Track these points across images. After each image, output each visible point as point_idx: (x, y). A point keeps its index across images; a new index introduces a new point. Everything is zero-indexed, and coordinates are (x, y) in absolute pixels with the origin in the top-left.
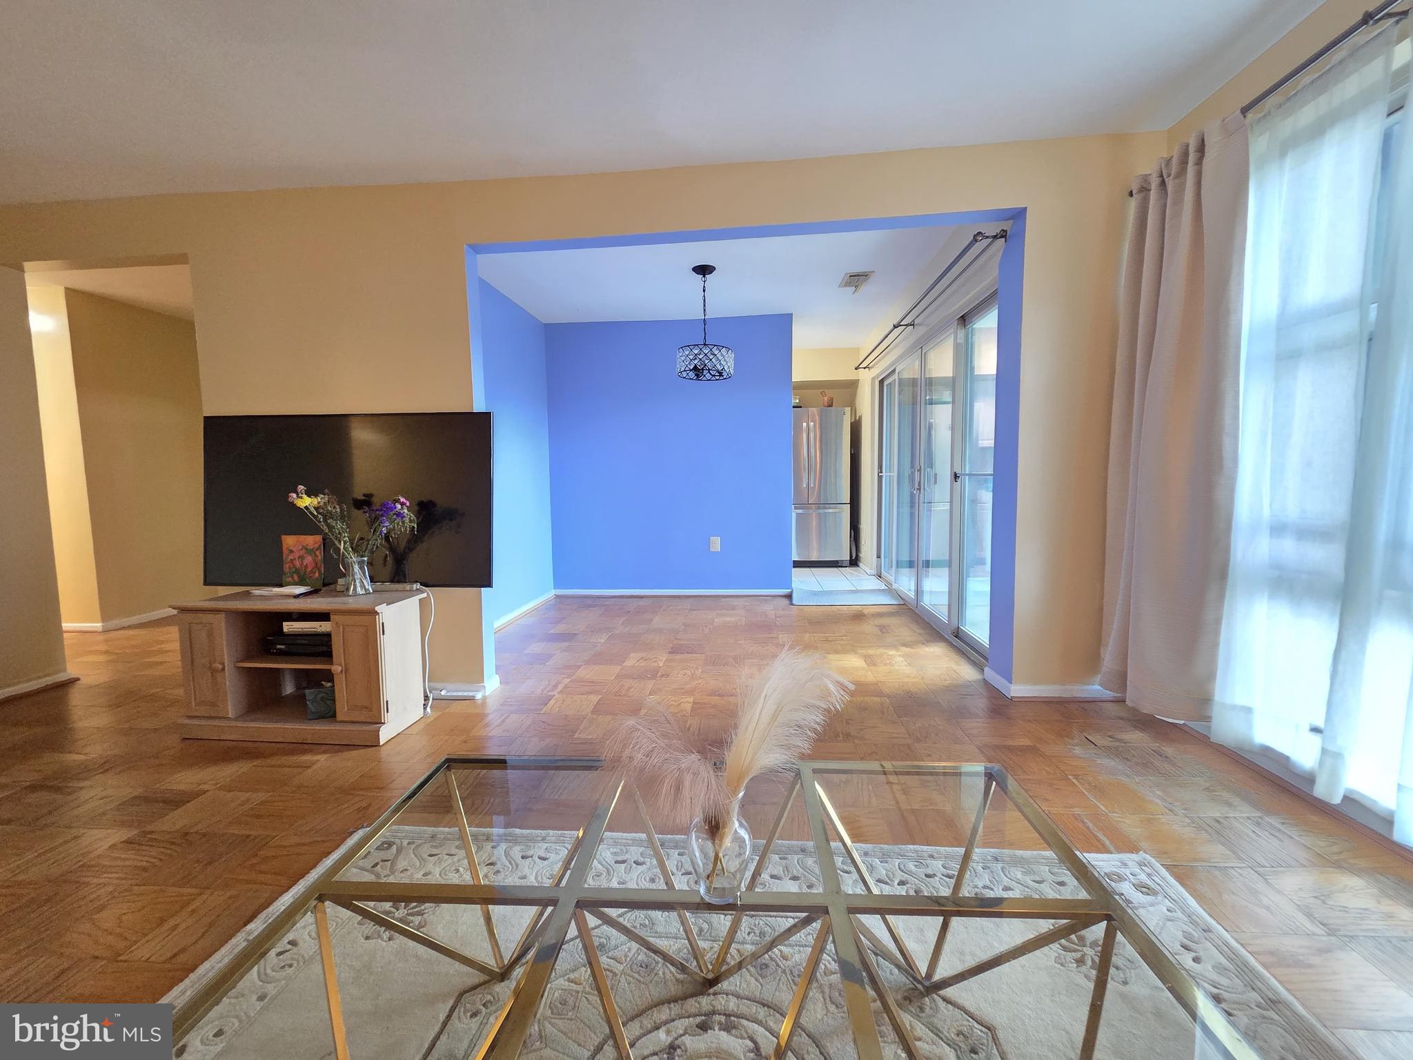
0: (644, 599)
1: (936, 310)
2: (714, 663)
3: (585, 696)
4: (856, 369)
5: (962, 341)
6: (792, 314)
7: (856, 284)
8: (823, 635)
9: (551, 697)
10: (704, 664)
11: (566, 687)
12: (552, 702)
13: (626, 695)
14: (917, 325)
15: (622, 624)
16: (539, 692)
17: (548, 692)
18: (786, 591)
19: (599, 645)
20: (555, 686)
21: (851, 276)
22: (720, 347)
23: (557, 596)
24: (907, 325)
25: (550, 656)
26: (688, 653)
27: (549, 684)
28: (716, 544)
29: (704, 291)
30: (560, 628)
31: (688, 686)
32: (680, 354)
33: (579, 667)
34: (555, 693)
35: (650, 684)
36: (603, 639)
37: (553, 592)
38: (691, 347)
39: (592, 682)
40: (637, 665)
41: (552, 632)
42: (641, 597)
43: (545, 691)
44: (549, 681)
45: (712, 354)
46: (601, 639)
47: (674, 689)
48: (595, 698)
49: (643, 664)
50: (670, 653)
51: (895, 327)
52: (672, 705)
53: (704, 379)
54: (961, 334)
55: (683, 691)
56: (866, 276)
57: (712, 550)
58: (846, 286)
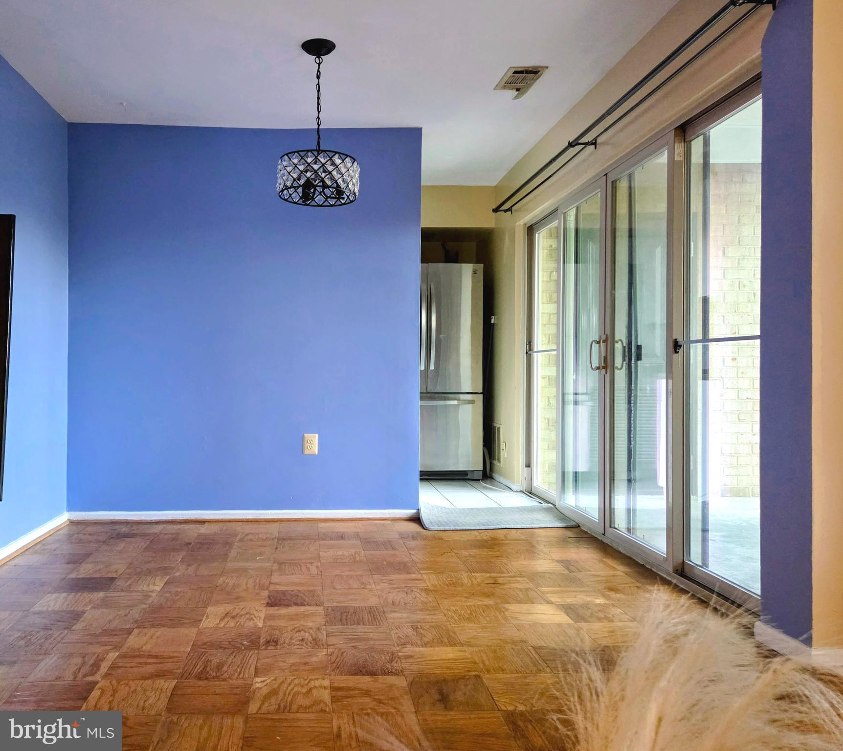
0: (207, 525)
1: (636, 118)
2: (341, 620)
3: (149, 682)
4: (496, 210)
5: (681, 159)
6: (422, 128)
7: (518, 85)
8: (488, 575)
9: (92, 685)
10: (327, 622)
11: (113, 667)
12: (96, 693)
13: (217, 677)
14: (601, 144)
15: (182, 562)
16: (69, 677)
17: (85, 676)
18: (411, 512)
19: (154, 595)
20: (96, 666)
21: (516, 72)
22: (344, 156)
23: (72, 523)
24: (586, 144)
25: (76, 616)
26: (296, 604)
27: (84, 663)
28: (313, 444)
29: (318, 77)
30: (86, 570)
31: (314, 659)
32: (285, 163)
33: (129, 632)
34: (97, 677)
35: (252, 658)
36: (157, 585)
37: (63, 518)
38: (302, 154)
39: (156, 657)
40: (222, 625)
41: (73, 576)
42: (202, 522)
43: (80, 675)
44: (83, 657)
45: (332, 165)
46: (154, 584)
47: (293, 665)
48: (167, 684)
49: (232, 624)
50: (269, 605)
51: (571, 145)
52: (299, 693)
53: (313, 203)
54: (679, 148)
55: (307, 667)
56: (536, 72)
57: (307, 452)
58: (504, 87)
